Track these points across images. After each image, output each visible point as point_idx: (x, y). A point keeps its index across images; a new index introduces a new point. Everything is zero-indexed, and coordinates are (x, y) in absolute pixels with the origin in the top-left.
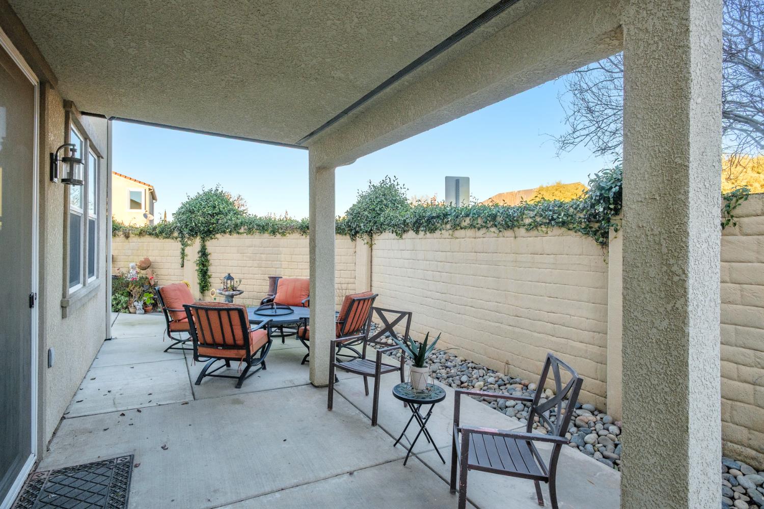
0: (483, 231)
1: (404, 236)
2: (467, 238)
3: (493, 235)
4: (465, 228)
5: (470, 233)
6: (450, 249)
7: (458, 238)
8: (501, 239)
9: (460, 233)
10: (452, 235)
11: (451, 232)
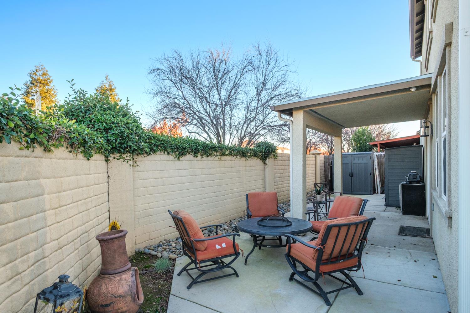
0: (235, 157)
1: (181, 159)
2: (229, 161)
3: (238, 159)
4: (226, 155)
5: (229, 158)
6: (219, 166)
7: (223, 160)
8: (241, 161)
9: (224, 158)
10: (220, 159)
11: (219, 157)
